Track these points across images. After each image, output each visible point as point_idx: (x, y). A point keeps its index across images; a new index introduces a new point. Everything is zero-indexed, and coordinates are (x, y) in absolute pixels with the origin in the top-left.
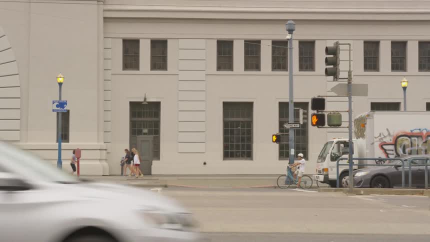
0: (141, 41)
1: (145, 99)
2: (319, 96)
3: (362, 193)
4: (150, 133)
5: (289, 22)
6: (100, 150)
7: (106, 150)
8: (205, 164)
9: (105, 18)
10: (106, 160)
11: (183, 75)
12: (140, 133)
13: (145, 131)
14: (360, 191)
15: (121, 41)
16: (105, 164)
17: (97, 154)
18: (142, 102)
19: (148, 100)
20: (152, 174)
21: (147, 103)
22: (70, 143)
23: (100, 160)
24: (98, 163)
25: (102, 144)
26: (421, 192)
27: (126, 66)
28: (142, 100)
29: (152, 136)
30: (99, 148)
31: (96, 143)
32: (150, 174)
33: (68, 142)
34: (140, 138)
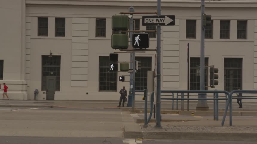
0: (49, 19)
1: (51, 54)
2: (115, 52)
3: (141, 112)
4: (55, 74)
5: (130, 8)
6: (22, 84)
7: (26, 84)
8: (87, 93)
9: (26, 4)
10: (26, 90)
11: (74, 40)
12: (48, 74)
13: (52, 73)
14: (140, 111)
15: (37, 19)
16: (25, 93)
17: (20, 87)
18: (49, 56)
19: (53, 54)
20: (55, 99)
21: (51, 56)
22: (4, 80)
23: (22, 90)
24: (20, 92)
25: (24, 81)
26: (178, 112)
27: (40, 34)
28: (49, 54)
29: (55, 77)
30: (21, 83)
31: (20, 81)
32: (53, 99)
33: (2, 79)
34: (48, 77)
